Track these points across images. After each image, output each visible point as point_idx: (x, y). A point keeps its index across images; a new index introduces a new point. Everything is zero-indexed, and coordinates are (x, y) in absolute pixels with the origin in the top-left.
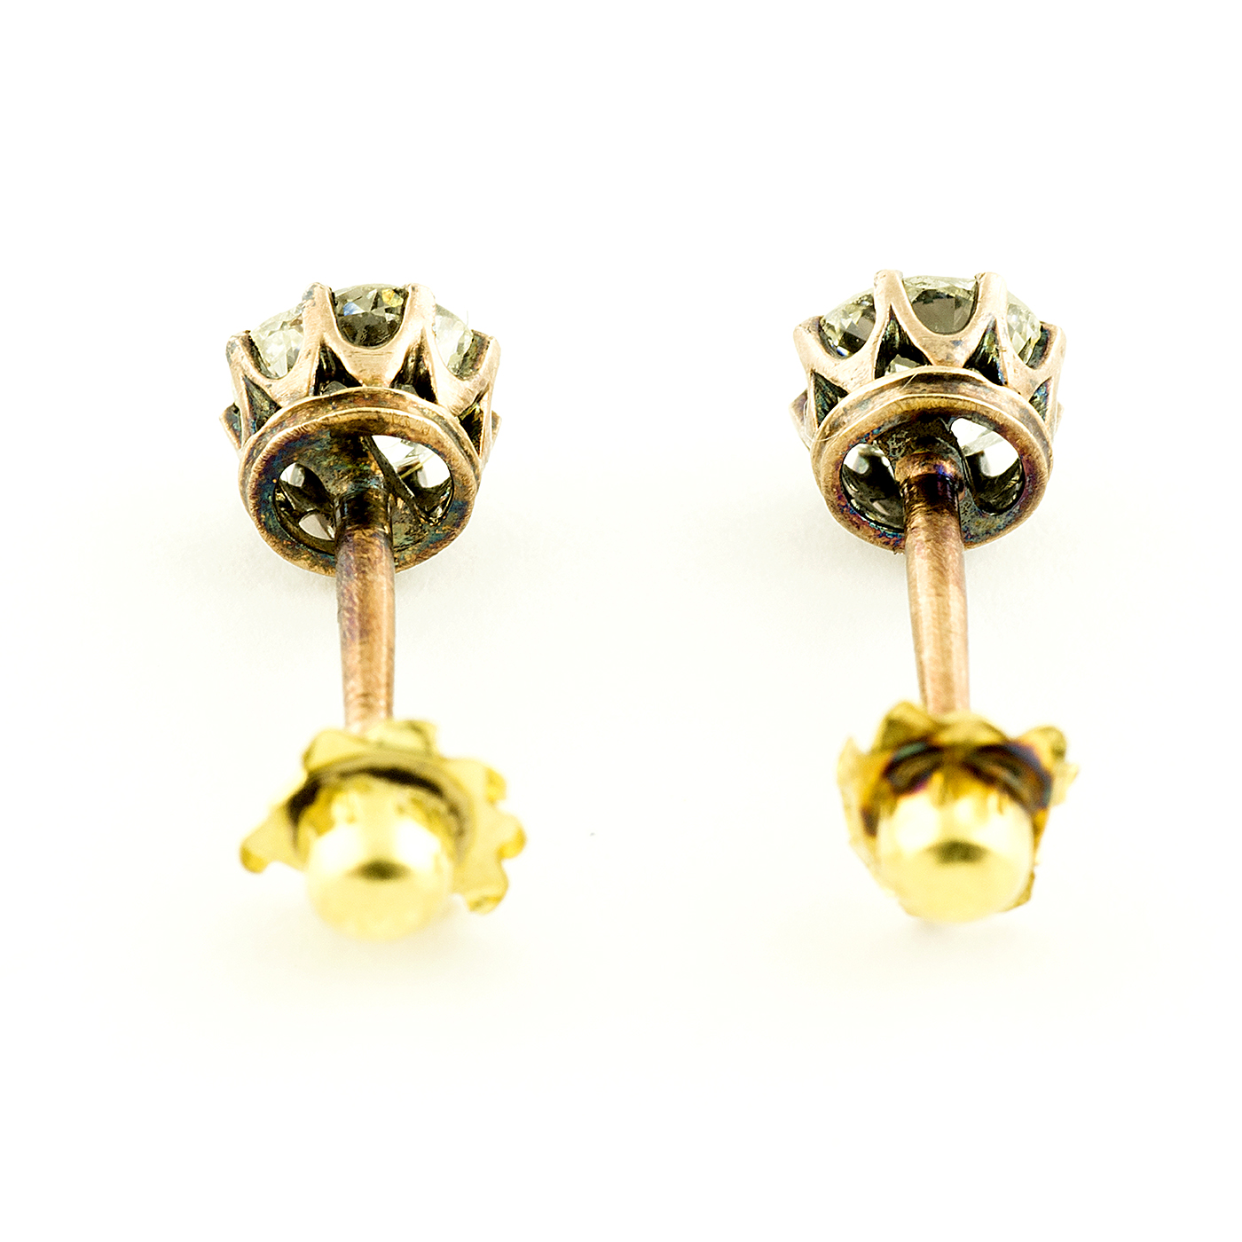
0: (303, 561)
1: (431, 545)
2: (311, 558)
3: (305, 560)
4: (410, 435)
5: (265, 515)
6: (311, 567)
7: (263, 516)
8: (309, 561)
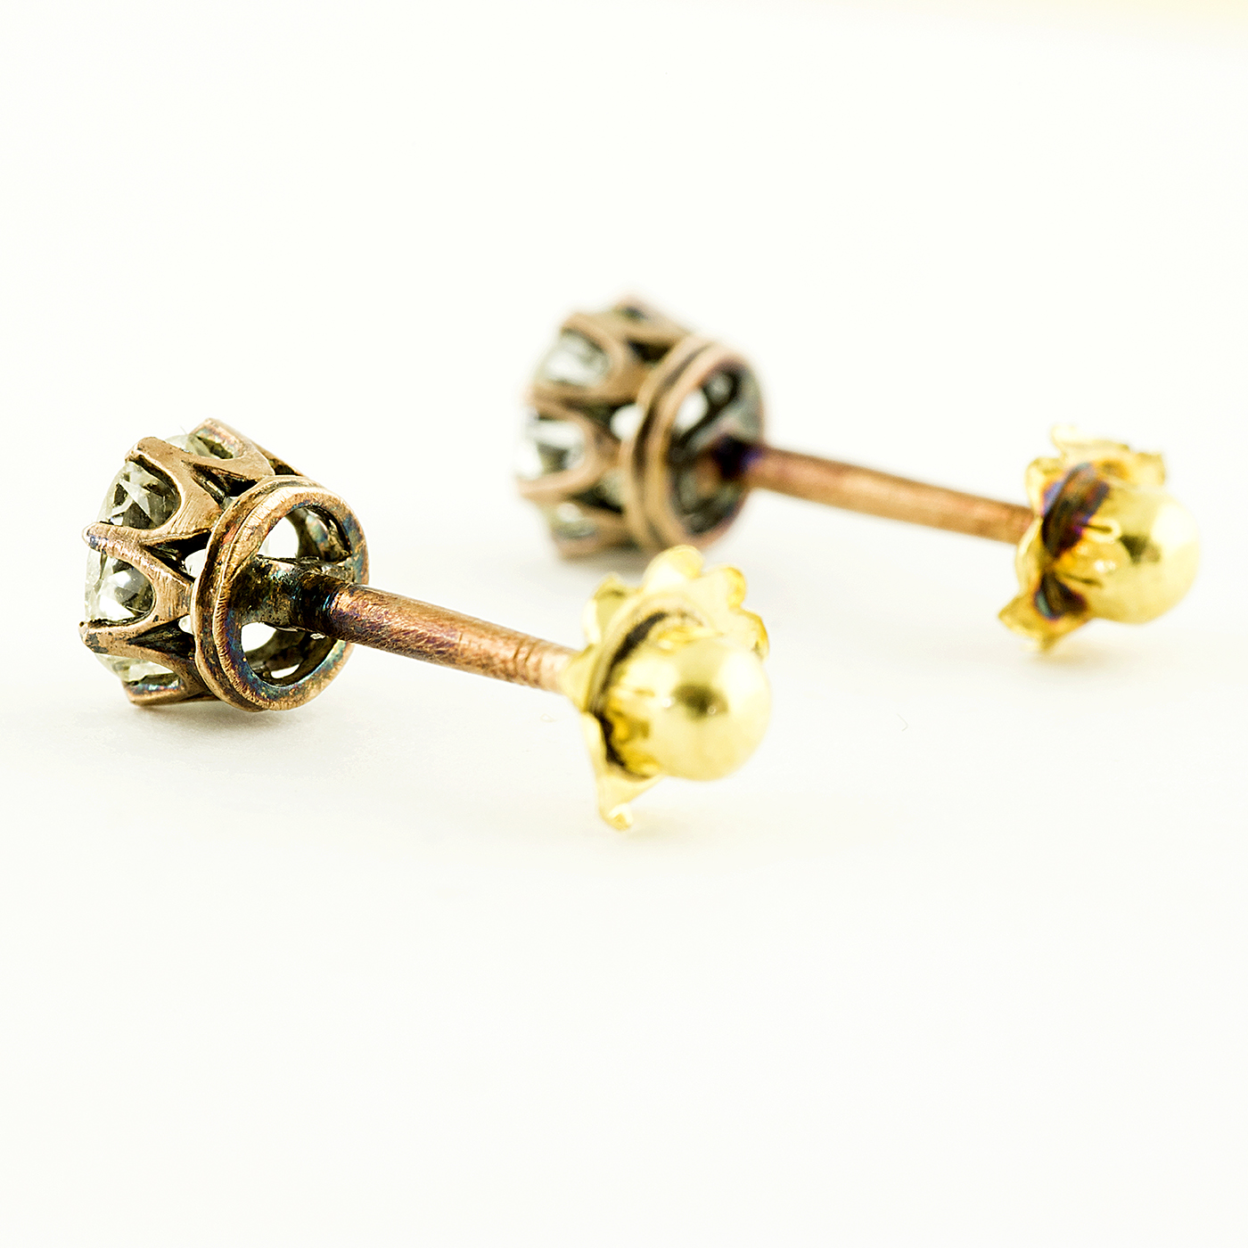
0: (312, 691)
1: (362, 573)
2: (314, 682)
3: (312, 688)
4: (278, 515)
5: (263, 691)
6: (320, 688)
7: (263, 694)
8: (315, 686)
